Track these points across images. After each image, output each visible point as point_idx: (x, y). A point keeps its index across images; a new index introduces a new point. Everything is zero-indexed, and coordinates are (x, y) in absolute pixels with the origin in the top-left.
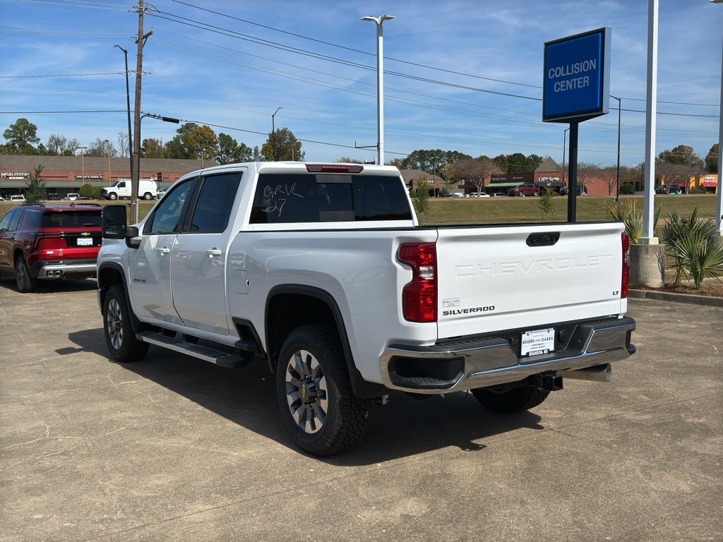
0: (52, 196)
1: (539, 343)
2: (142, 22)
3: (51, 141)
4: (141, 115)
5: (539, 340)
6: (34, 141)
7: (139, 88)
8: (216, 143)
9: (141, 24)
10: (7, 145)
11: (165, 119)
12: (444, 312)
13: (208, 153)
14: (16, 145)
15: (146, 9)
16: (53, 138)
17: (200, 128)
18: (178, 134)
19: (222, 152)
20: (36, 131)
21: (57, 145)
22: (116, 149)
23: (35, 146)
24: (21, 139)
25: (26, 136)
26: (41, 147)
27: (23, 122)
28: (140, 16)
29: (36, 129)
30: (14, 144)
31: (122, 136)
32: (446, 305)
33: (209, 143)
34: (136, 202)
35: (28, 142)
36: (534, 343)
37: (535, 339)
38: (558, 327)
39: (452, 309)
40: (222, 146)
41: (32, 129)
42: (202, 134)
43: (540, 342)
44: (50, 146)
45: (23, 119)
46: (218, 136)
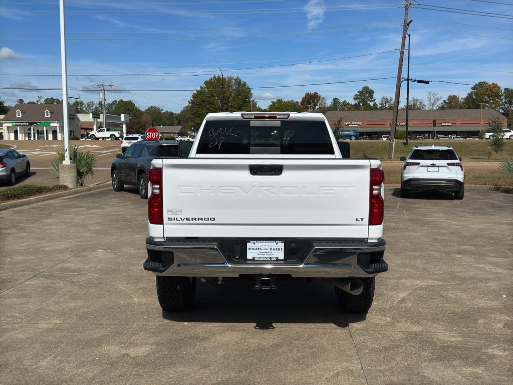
0: (373, 137)
1: (266, 251)
2: (407, 14)
3: (382, 100)
4: (401, 80)
5: (267, 249)
6: (371, 101)
7: (401, 60)
8: (502, 95)
9: (406, 15)
10: (355, 105)
11: (419, 82)
12: (168, 218)
13: (494, 104)
14: (361, 104)
15: (410, 4)
16: (384, 98)
17: (490, 85)
18: (472, 90)
19: (506, 103)
20: (374, 95)
21: (386, 103)
22: (426, 104)
23: (372, 104)
24: (364, 100)
25: (367, 98)
26: (375, 105)
27: (366, 88)
28: (406, 9)
29: (374, 93)
30: (359, 104)
31: (430, 95)
32: (170, 213)
33: (496, 96)
34: (393, 141)
35: (368, 102)
36: (262, 251)
37: (262, 248)
38: (288, 242)
39: (175, 216)
40: (506, 98)
41: (371, 93)
42: (490, 90)
43: (269, 251)
44: (382, 104)
45: (366, 87)
46: (503, 90)
